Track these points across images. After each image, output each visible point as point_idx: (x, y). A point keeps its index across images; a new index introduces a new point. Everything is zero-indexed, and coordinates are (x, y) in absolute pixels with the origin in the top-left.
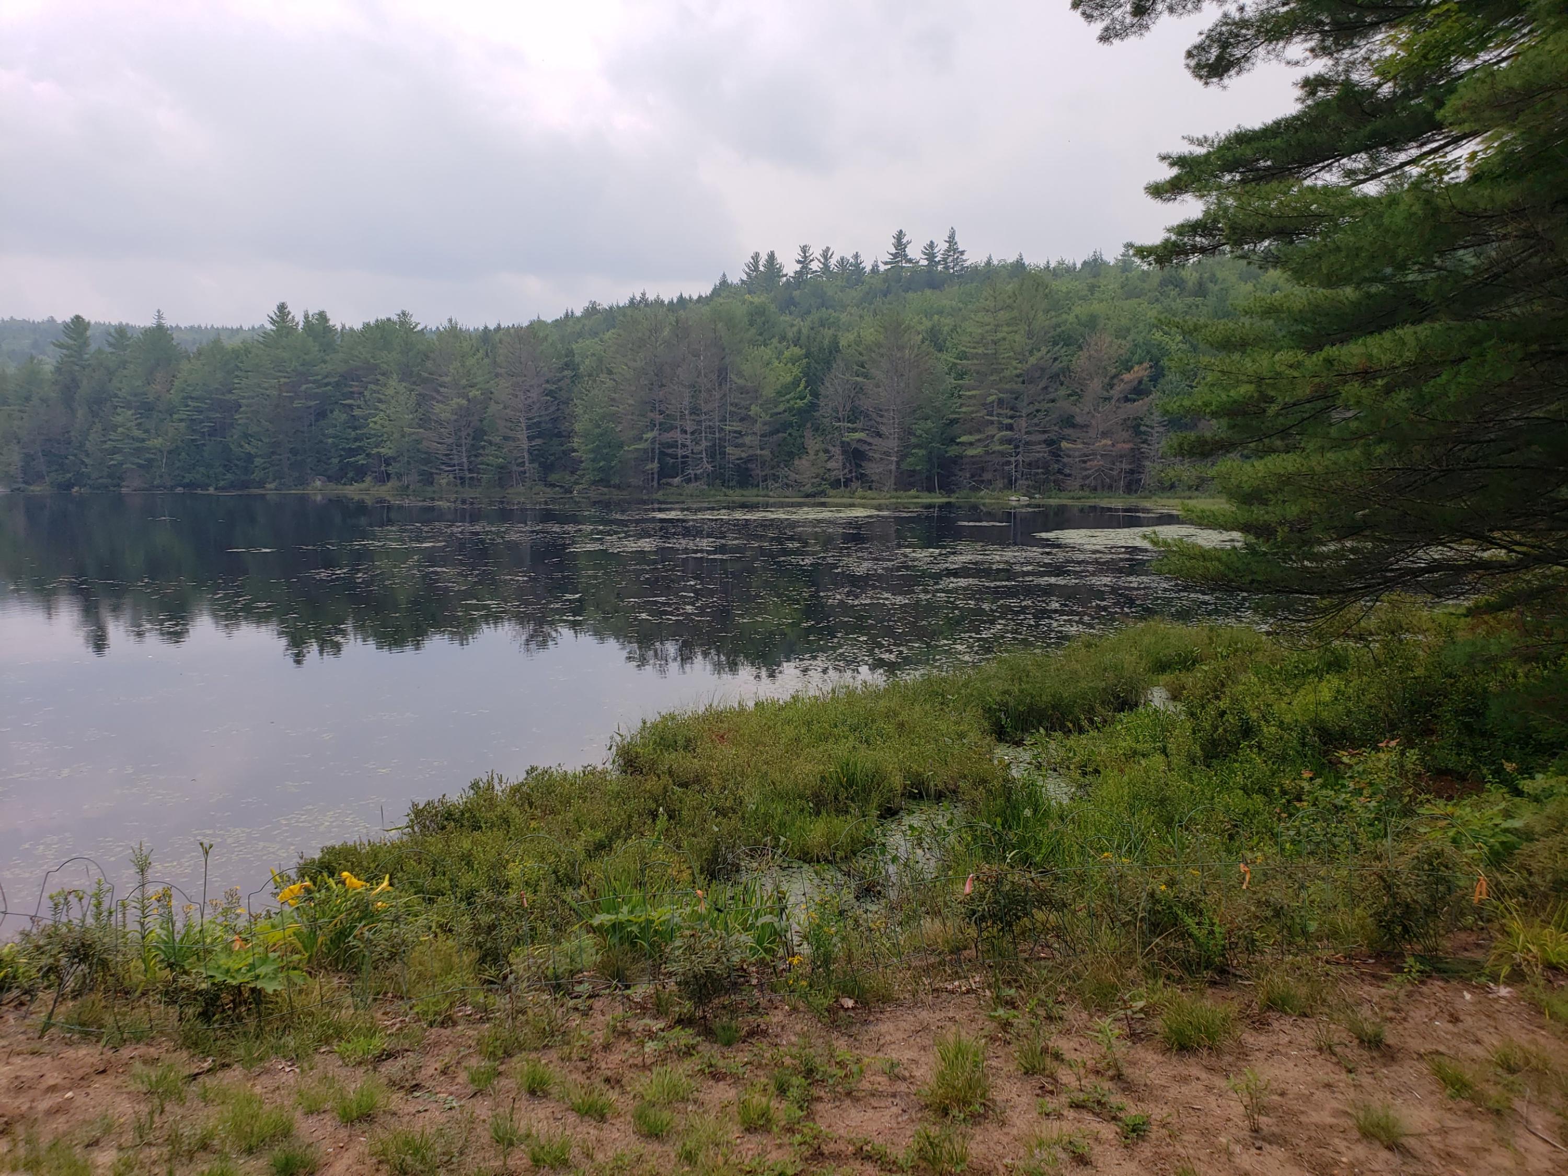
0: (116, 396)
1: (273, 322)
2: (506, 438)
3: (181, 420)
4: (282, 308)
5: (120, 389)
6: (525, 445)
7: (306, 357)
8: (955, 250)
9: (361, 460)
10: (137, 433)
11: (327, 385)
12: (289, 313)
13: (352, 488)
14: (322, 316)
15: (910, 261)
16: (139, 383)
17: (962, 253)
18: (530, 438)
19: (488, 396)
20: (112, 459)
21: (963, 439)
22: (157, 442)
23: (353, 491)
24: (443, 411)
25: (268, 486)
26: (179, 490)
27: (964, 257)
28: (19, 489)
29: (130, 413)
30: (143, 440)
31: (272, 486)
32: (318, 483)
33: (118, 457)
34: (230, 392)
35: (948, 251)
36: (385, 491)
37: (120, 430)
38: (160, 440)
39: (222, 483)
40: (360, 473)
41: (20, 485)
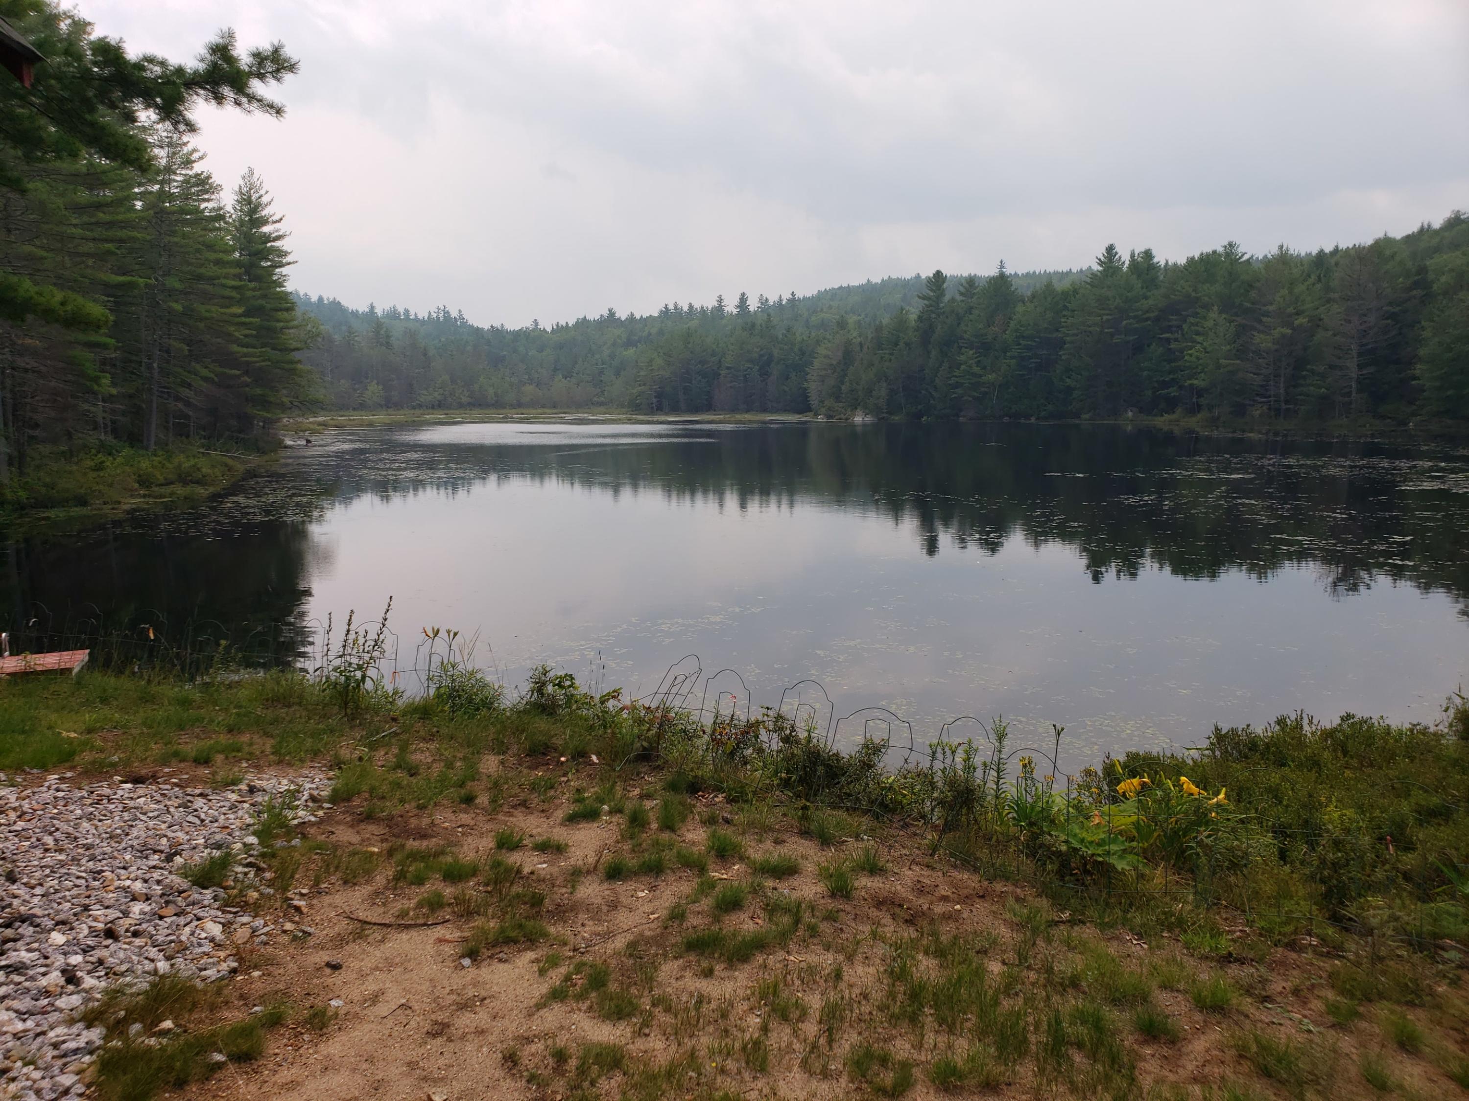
0: (962, 338)
1: (1101, 263)
2: (1332, 367)
3: (1012, 358)
4: (1110, 249)
5: (965, 332)
6: (1354, 373)
7: (1129, 294)
9: (1173, 392)
10: (976, 370)
11: (1147, 319)
12: (1116, 253)
13: (1162, 419)
14: (1148, 254)
16: (981, 326)
18: (1360, 367)
19: (1317, 323)
20: (954, 393)
22: (991, 377)
23: (1162, 422)
24: (1263, 341)
25: (1084, 416)
26: (1006, 419)
28: (883, 418)
29: (971, 352)
30: (981, 376)
31: (1087, 416)
32: (1130, 414)
33: (959, 391)
34: (1057, 330)
36: (1193, 422)
37: (963, 367)
38: (994, 375)
39: (1043, 414)
40: (1171, 404)
41: (885, 415)
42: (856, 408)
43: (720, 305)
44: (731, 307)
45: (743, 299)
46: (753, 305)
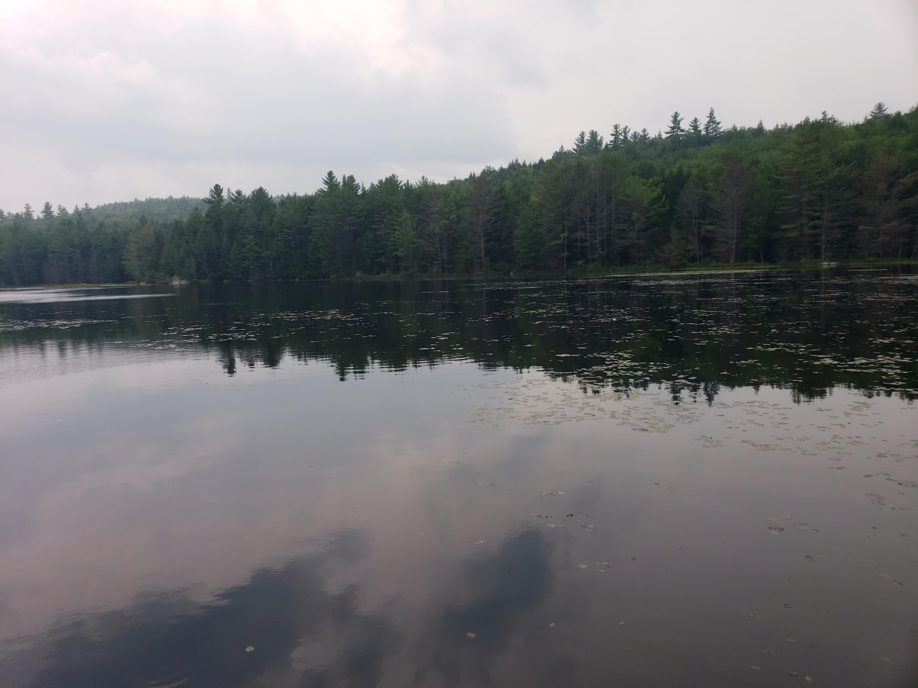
0: (243, 228)
1: (326, 183)
2: (472, 243)
3: (279, 241)
4: (330, 174)
5: (244, 224)
6: (482, 246)
7: (349, 201)
8: (714, 122)
9: (383, 260)
10: (257, 248)
11: (361, 216)
12: (334, 177)
13: (379, 276)
14: (352, 178)
15: (683, 131)
16: (254, 220)
17: (718, 123)
18: (486, 242)
19: (460, 219)
20: (243, 264)
21: (784, 227)
22: (268, 253)
23: (380, 278)
24: (435, 227)
25: (331, 276)
26: (280, 280)
27: (719, 126)
28: (195, 282)
29: (252, 237)
30: (259, 253)
31: (334, 276)
32: (359, 274)
33: (247, 262)
34: (306, 223)
35: (709, 123)
36: (399, 277)
37: (248, 246)
38: (269, 252)
39: (303, 276)
40: (382, 268)
41: (195, 280)
42: (173, 275)
43: (28, 211)
44: (37, 213)
45: (48, 207)
46: (55, 211)
